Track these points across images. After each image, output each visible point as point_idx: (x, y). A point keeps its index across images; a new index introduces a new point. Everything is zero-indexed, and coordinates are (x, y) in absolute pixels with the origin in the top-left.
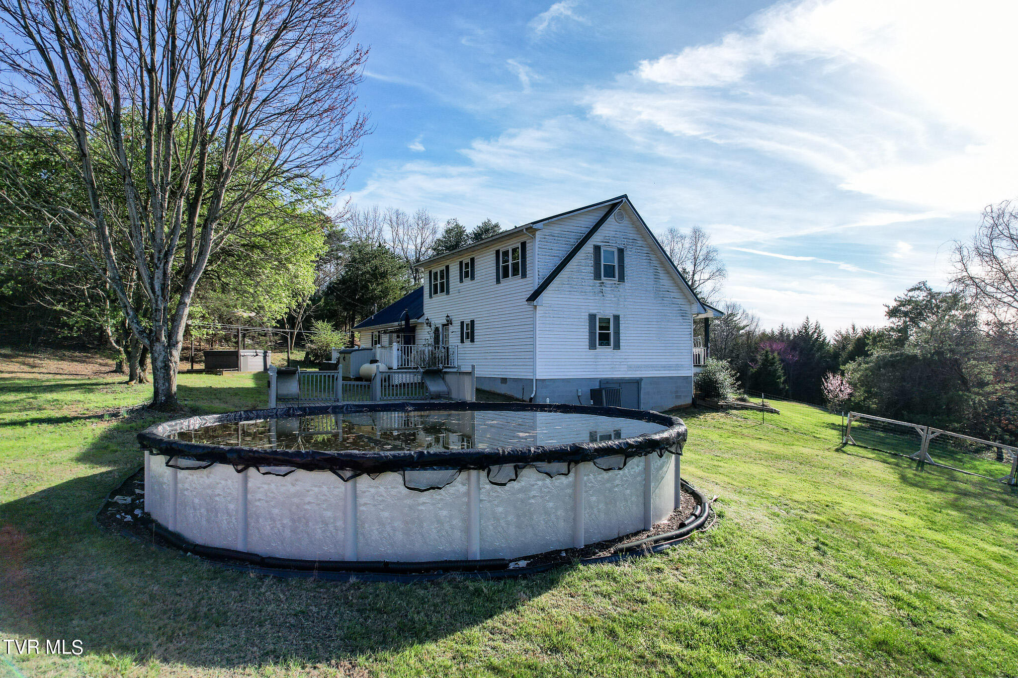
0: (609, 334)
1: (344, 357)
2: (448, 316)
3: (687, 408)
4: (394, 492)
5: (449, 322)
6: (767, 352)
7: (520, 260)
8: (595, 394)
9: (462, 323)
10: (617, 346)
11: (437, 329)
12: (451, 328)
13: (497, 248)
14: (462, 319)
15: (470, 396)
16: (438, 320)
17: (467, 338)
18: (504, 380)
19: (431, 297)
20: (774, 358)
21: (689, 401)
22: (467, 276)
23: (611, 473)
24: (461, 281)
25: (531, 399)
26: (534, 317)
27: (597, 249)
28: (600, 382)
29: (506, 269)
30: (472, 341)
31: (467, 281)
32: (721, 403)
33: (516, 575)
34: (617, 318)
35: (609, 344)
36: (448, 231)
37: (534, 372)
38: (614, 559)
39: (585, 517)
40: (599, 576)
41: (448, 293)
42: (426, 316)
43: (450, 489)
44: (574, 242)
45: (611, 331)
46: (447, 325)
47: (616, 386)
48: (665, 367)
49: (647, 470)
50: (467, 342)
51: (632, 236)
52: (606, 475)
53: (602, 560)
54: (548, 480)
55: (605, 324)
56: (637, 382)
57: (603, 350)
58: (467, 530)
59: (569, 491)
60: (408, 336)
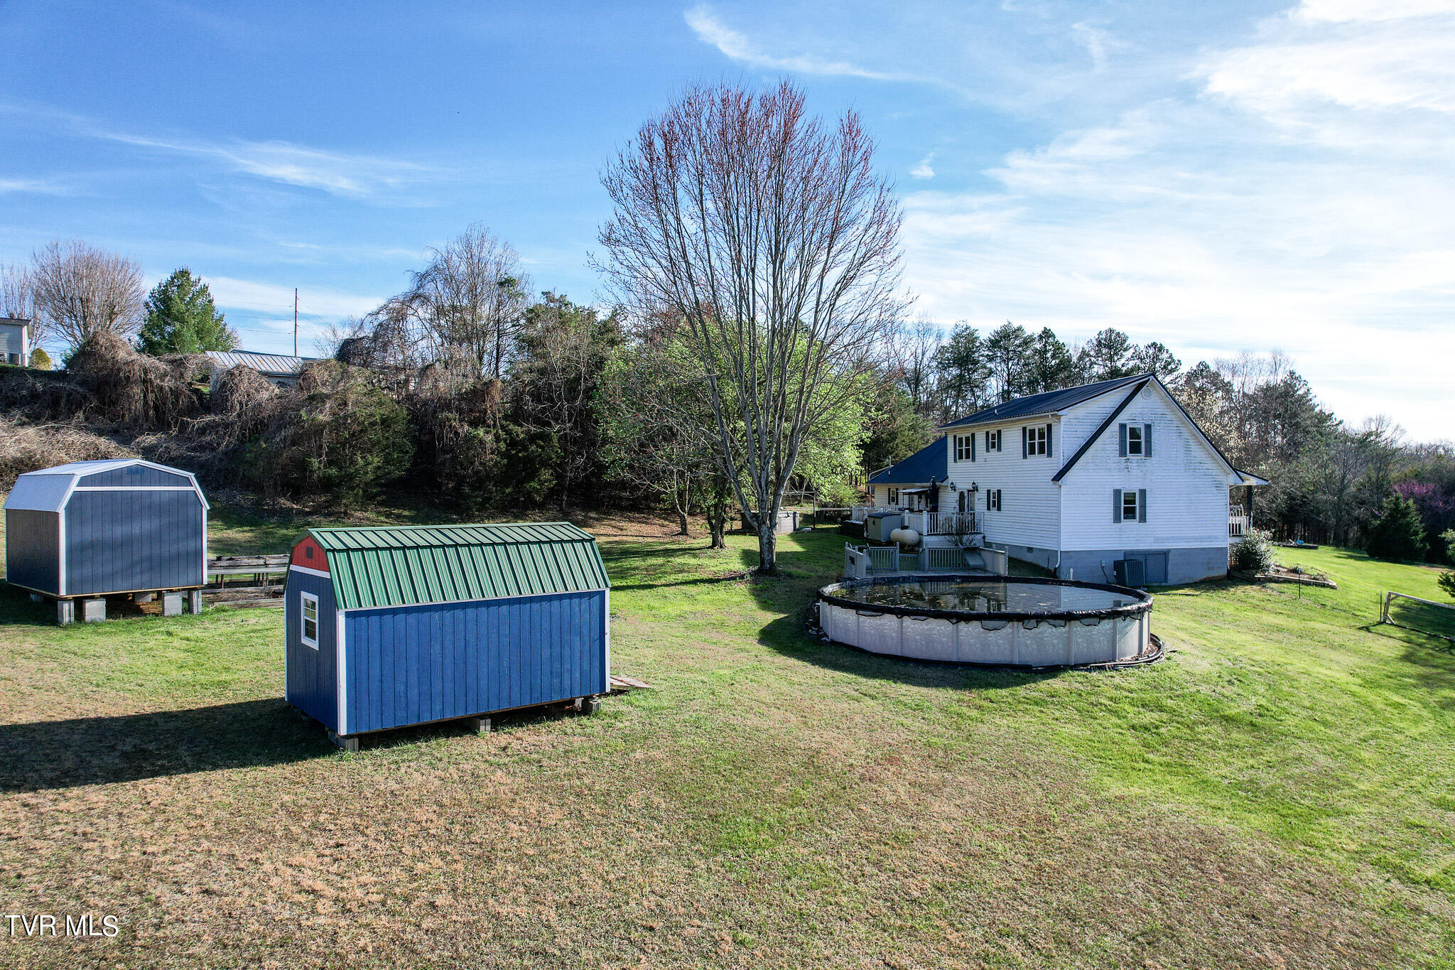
0: (1135, 507)
1: (874, 522)
2: (974, 483)
3: (1220, 580)
4: (976, 630)
5: (975, 489)
6: (1397, 499)
7: (1046, 440)
8: (1118, 565)
9: (989, 491)
10: (1143, 519)
11: (962, 494)
12: (977, 495)
13: (1024, 425)
14: (989, 487)
15: (1002, 569)
16: (964, 486)
17: (994, 506)
18: (1030, 550)
19: (955, 461)
20: (1408, 507)
21: (1223, 572)
22: (993, 446)
23: (1090, 627)
24: (988, 450)
25: (1056, 569)
26: (1059, 494)
27: (1123, 427)
28: (1125, 553)
29: (1032, 446)
30: (999, 509)
31: (993, 452)
32: (1258, 576)
33: (1037, 672)
34: (1143, 492)
35: (1134, 518)
36: (956, 338)
37: (1059, 543)
38: (1089, 670)
39: (1074, 650)
40: (1078, 676)
41: (974, 460)
42: (950, 480)
43: (1004, 630)
44: (1099, 422)
45: (1137, 505)
46: (973, 491)
47: (1141, 559)
48: (1195, 539)
49: (1114, 627)
50: (994, 511)
51: (1160, 411)
52: (1088, 628)
53: (1082, 670)
54: (1054, 629)
55: (1130, 499)
56: (1165, 554)
57: (1129, 523)
58: (1012, 651)
59: (1066, 635)
60: (932, 498)
